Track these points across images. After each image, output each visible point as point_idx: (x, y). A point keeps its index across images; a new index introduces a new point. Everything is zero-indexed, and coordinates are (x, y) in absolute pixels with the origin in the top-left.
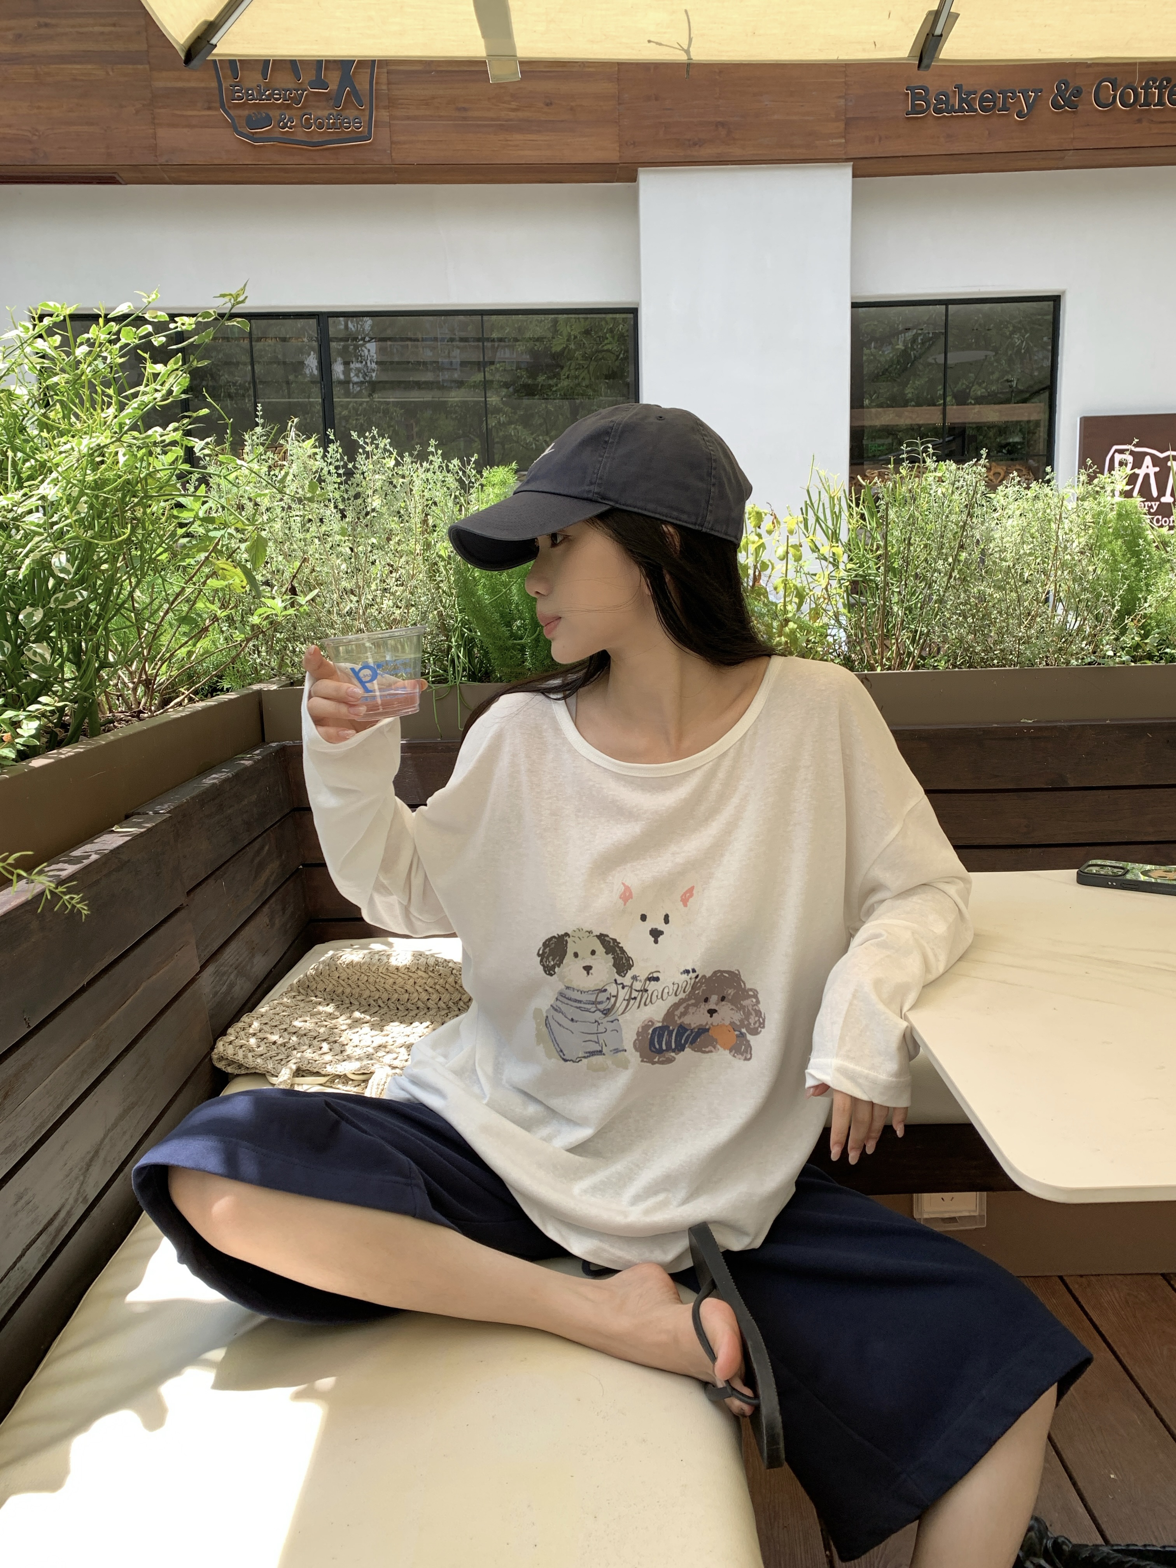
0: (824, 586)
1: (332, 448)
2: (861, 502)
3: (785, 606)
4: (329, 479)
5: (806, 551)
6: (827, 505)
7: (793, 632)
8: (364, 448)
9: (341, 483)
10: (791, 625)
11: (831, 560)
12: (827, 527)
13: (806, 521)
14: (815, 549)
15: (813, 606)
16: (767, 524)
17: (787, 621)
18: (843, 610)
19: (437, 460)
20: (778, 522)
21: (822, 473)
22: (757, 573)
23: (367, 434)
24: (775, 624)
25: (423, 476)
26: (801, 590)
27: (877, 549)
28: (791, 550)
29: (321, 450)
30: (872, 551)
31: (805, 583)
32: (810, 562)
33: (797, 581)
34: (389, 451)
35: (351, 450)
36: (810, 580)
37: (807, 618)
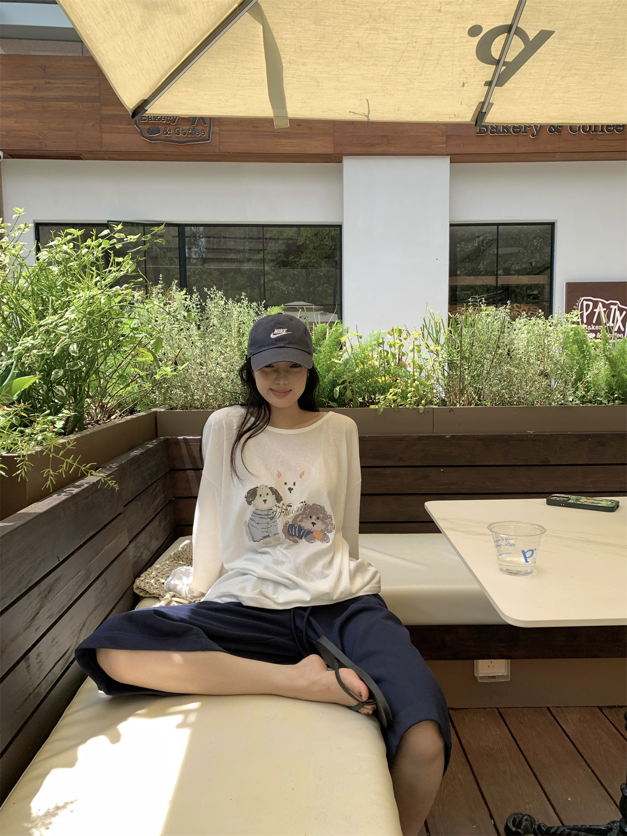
0: (431, 365)
1: (194, 296)
2: (450, 325)
3: (414, 373)
4: (193, 310)
5: (423, 348)
6: (433, 326)
7: (417, 386)
8: (210, 296)
9: (198, 312)
10: (416, 382)
11: (436, 353)
12: (434, 337)
13: (423, 334)
14: (428, 347)
15: (427, 374)
16: (404, 335)
17: (414, 380)
18: (441, 377)
19: (246, 302)
20: (410, 334)
21: (431, 311)
22: (400, 357)
23: (212, 289)
24: (409, 381)
25: (238, 310)
26: (421, 366)
27: (458, 348)
28: (416, 348)
29: (189, 296)
30: (455, 349)
31: (423, 363)
32: (425, 353)
33: (419, 362)
34: (222, 297)
35: (204, 297)
36: (425, 362)
37: (424, 380)
